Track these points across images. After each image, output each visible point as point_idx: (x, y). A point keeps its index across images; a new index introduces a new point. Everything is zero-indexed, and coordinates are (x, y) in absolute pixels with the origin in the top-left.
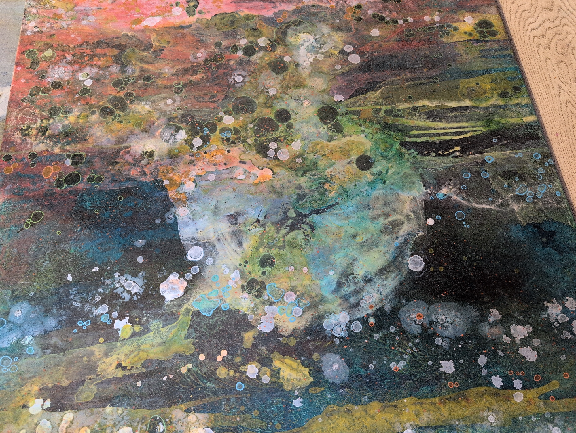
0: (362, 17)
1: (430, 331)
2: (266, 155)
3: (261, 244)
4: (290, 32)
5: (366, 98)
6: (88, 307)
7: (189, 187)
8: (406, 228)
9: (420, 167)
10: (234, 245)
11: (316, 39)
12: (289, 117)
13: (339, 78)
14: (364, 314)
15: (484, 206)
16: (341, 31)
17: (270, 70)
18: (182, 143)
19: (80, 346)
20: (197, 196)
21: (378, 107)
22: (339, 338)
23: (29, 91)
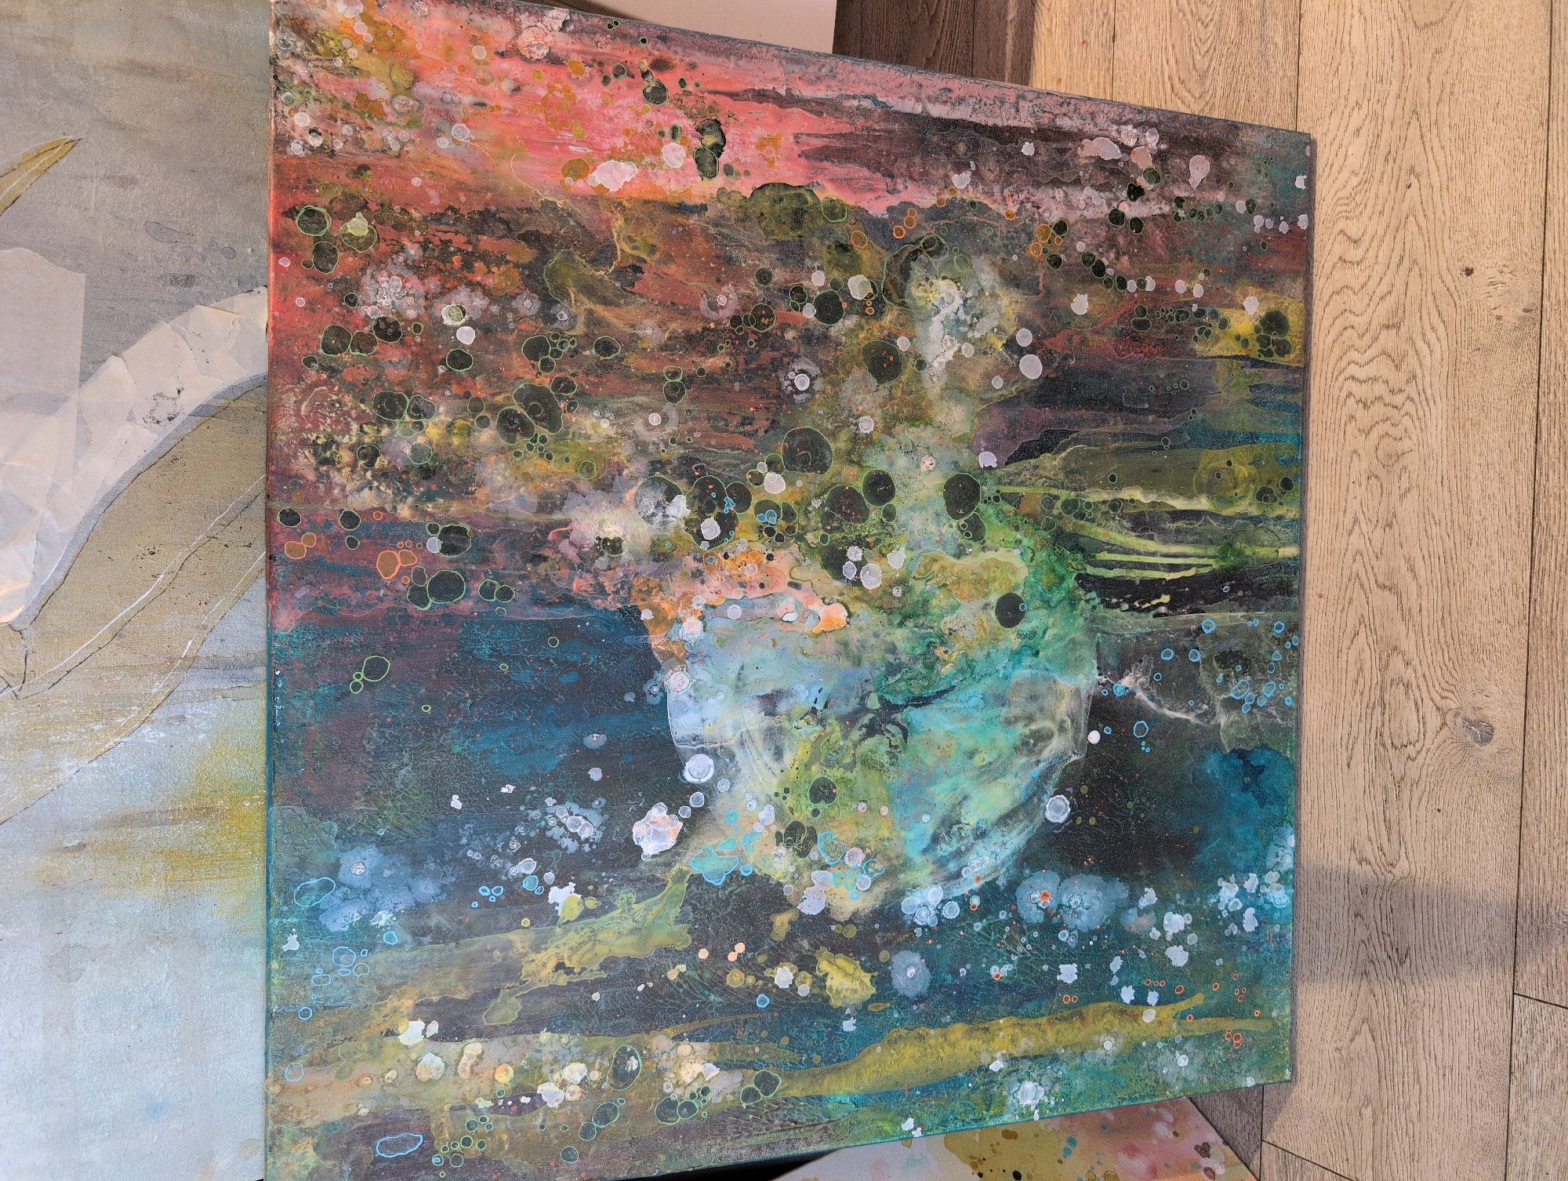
0: (1062, 256)
1: (1055, 920)
2: (838, 574)
3: (814, 758)
4: (917, 270)
5: (1036, 467)
6: (496, 862)
7: (691, 629)
8: (1057, 745)
9: (1098, 630)
10: (767, 757)
11: (965, 301)
12: (890, 493)
13: (995, 411)
14: (965, 890)
15: (1179, 715)
16: (1017, 286)
17: (865, 369)
18: (678, 527)
19: (487, 931)
20: (704, 649)
21: (1054, 492)
22: (923, 927)
23: (321, 337)
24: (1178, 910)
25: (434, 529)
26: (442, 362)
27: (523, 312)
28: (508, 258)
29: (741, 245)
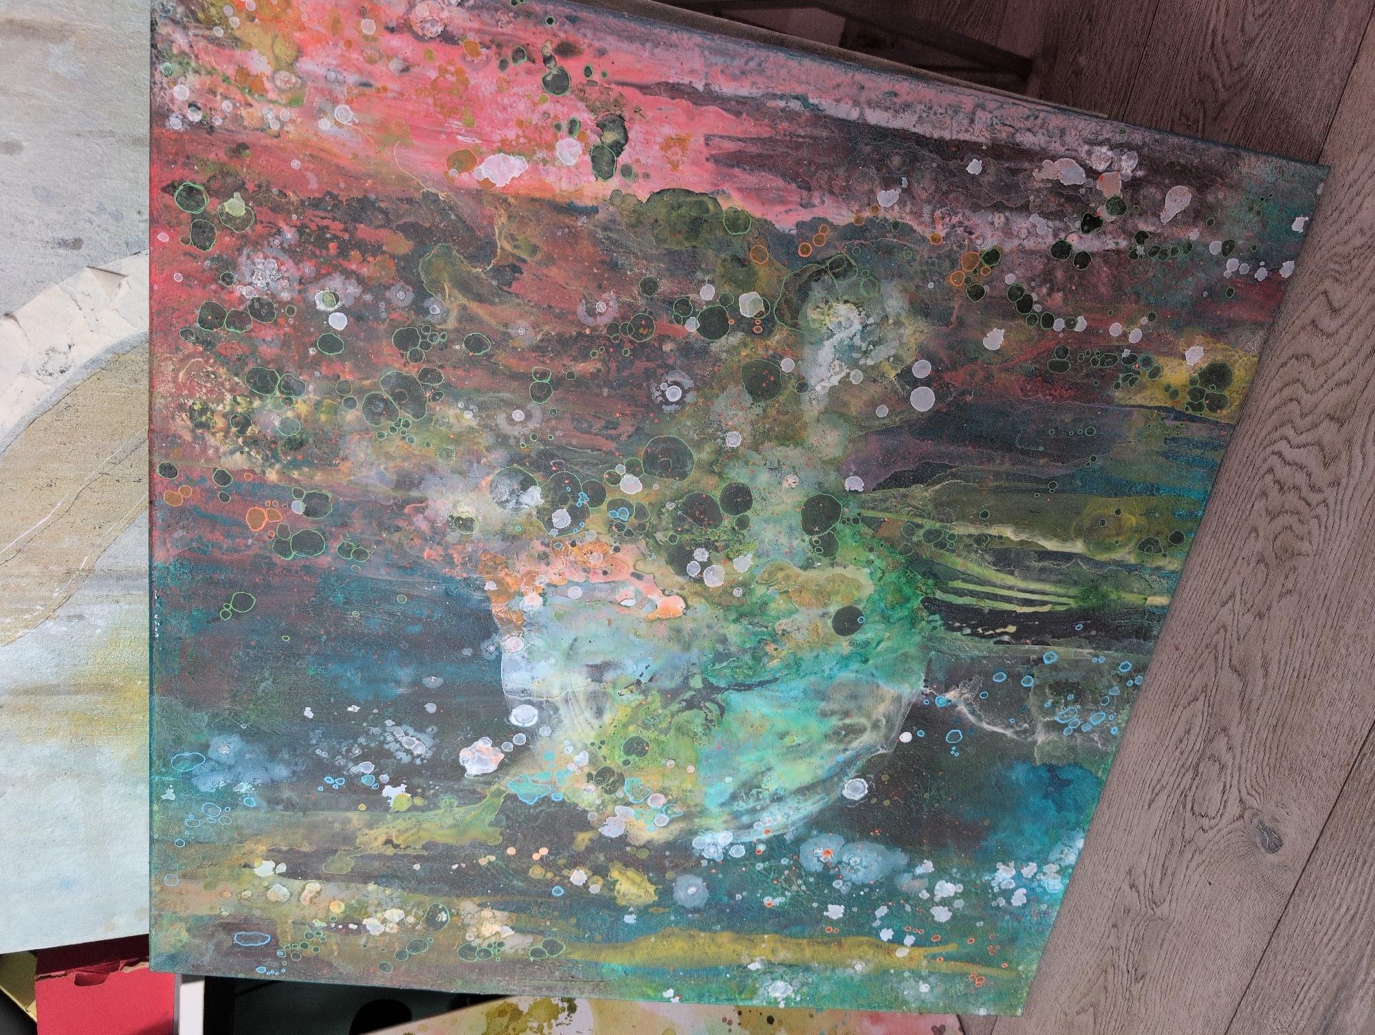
2: (682, 571)
3: (632, 720)
4: (817, 292)
5: (905, 496)
6: (340, 761)
7: (531, 602)
8: (867, 738)
9: (934, 648)
10: (588, 714)
11: (865, 327)
12: (747, 504)
13: (873, 438)
14: (754, 839)
15: (996, 729)
17: (741, 387)
18: (530, 515)
20: (542, 620)
22: (709, 860)
23: (198, 312)
24: (953, 880)
25: (298, 494)
26: (314, 345)
27: (395, 302)
28: (385, 248)
29: (628, 252)
